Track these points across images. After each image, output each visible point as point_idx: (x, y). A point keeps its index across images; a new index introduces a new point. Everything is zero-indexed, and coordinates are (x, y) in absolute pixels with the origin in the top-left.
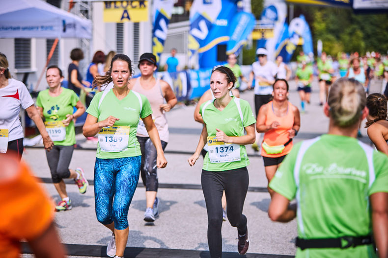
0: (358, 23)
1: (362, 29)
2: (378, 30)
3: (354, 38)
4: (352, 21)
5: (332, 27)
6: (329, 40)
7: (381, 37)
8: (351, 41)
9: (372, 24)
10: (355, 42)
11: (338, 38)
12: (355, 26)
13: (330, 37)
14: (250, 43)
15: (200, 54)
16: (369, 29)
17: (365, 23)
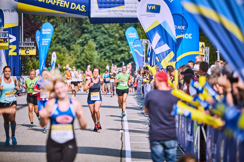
0: (91, 32)
1: (95, 38)
3: (86, 47)
5: (62, 37)
7: (114, 46)
8: (83, 52)
11: (69, 48)
12: (86, 35)
13: (59, 46)
17: (96, 32)
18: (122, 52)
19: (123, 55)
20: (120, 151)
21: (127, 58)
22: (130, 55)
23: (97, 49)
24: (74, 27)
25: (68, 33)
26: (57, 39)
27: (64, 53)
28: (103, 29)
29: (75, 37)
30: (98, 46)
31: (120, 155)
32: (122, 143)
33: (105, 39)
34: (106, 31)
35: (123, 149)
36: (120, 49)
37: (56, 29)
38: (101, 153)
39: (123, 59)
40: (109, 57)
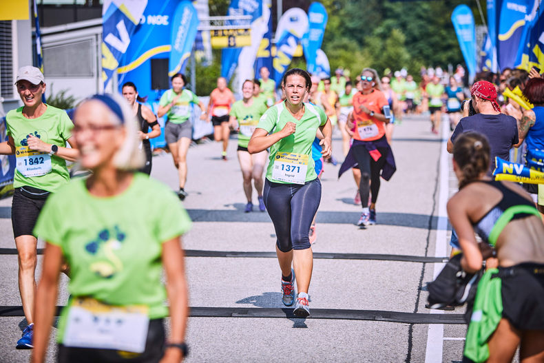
0: (396, 16)
1: (403, 26)
2: (431, 29)
3: (389, 41)
4: (385, 13)
5: (351, 25)
6: (345, 47)
7: (436, 39)
8: (384, 49)
9: (420, 17)
10: (391, 50)
11: (362, 44)
12: (389, 22)
13: (345, 41)
14: (208, 55)
15: (120, 76)
16: (414, 26)
17: (408, 15)
18: (449, 47)
19: (450, 53)
20: (428, 219)
21: (457, 58)
22: (460, 53)
23: (406, 44)
24: (369, 8)
25: (361, 18)
26: (342, 29)
27: (353, 51)
28: (419, 10)
29: (372, 25)
30: (409, 39)
31: (427, 224)
32: (435, 204)
33: (421, 27)
34: (423, 14)
35: (435, 215)
36: (444, 44)
37: (342, 12)
38: (396, 222)
39: (451, 60)
40: (427, 58)
